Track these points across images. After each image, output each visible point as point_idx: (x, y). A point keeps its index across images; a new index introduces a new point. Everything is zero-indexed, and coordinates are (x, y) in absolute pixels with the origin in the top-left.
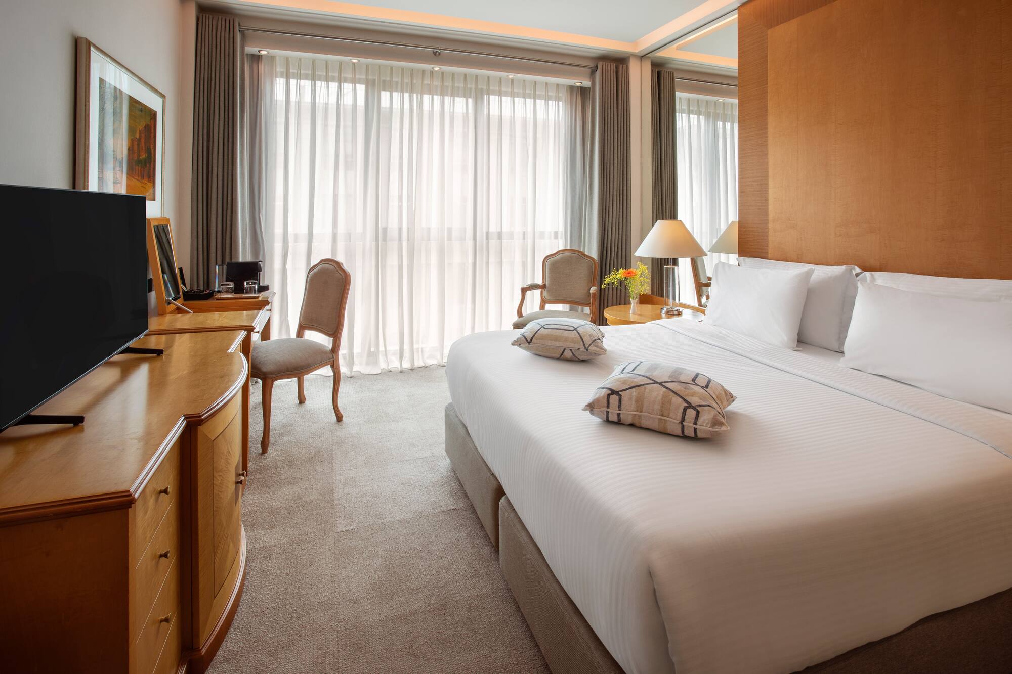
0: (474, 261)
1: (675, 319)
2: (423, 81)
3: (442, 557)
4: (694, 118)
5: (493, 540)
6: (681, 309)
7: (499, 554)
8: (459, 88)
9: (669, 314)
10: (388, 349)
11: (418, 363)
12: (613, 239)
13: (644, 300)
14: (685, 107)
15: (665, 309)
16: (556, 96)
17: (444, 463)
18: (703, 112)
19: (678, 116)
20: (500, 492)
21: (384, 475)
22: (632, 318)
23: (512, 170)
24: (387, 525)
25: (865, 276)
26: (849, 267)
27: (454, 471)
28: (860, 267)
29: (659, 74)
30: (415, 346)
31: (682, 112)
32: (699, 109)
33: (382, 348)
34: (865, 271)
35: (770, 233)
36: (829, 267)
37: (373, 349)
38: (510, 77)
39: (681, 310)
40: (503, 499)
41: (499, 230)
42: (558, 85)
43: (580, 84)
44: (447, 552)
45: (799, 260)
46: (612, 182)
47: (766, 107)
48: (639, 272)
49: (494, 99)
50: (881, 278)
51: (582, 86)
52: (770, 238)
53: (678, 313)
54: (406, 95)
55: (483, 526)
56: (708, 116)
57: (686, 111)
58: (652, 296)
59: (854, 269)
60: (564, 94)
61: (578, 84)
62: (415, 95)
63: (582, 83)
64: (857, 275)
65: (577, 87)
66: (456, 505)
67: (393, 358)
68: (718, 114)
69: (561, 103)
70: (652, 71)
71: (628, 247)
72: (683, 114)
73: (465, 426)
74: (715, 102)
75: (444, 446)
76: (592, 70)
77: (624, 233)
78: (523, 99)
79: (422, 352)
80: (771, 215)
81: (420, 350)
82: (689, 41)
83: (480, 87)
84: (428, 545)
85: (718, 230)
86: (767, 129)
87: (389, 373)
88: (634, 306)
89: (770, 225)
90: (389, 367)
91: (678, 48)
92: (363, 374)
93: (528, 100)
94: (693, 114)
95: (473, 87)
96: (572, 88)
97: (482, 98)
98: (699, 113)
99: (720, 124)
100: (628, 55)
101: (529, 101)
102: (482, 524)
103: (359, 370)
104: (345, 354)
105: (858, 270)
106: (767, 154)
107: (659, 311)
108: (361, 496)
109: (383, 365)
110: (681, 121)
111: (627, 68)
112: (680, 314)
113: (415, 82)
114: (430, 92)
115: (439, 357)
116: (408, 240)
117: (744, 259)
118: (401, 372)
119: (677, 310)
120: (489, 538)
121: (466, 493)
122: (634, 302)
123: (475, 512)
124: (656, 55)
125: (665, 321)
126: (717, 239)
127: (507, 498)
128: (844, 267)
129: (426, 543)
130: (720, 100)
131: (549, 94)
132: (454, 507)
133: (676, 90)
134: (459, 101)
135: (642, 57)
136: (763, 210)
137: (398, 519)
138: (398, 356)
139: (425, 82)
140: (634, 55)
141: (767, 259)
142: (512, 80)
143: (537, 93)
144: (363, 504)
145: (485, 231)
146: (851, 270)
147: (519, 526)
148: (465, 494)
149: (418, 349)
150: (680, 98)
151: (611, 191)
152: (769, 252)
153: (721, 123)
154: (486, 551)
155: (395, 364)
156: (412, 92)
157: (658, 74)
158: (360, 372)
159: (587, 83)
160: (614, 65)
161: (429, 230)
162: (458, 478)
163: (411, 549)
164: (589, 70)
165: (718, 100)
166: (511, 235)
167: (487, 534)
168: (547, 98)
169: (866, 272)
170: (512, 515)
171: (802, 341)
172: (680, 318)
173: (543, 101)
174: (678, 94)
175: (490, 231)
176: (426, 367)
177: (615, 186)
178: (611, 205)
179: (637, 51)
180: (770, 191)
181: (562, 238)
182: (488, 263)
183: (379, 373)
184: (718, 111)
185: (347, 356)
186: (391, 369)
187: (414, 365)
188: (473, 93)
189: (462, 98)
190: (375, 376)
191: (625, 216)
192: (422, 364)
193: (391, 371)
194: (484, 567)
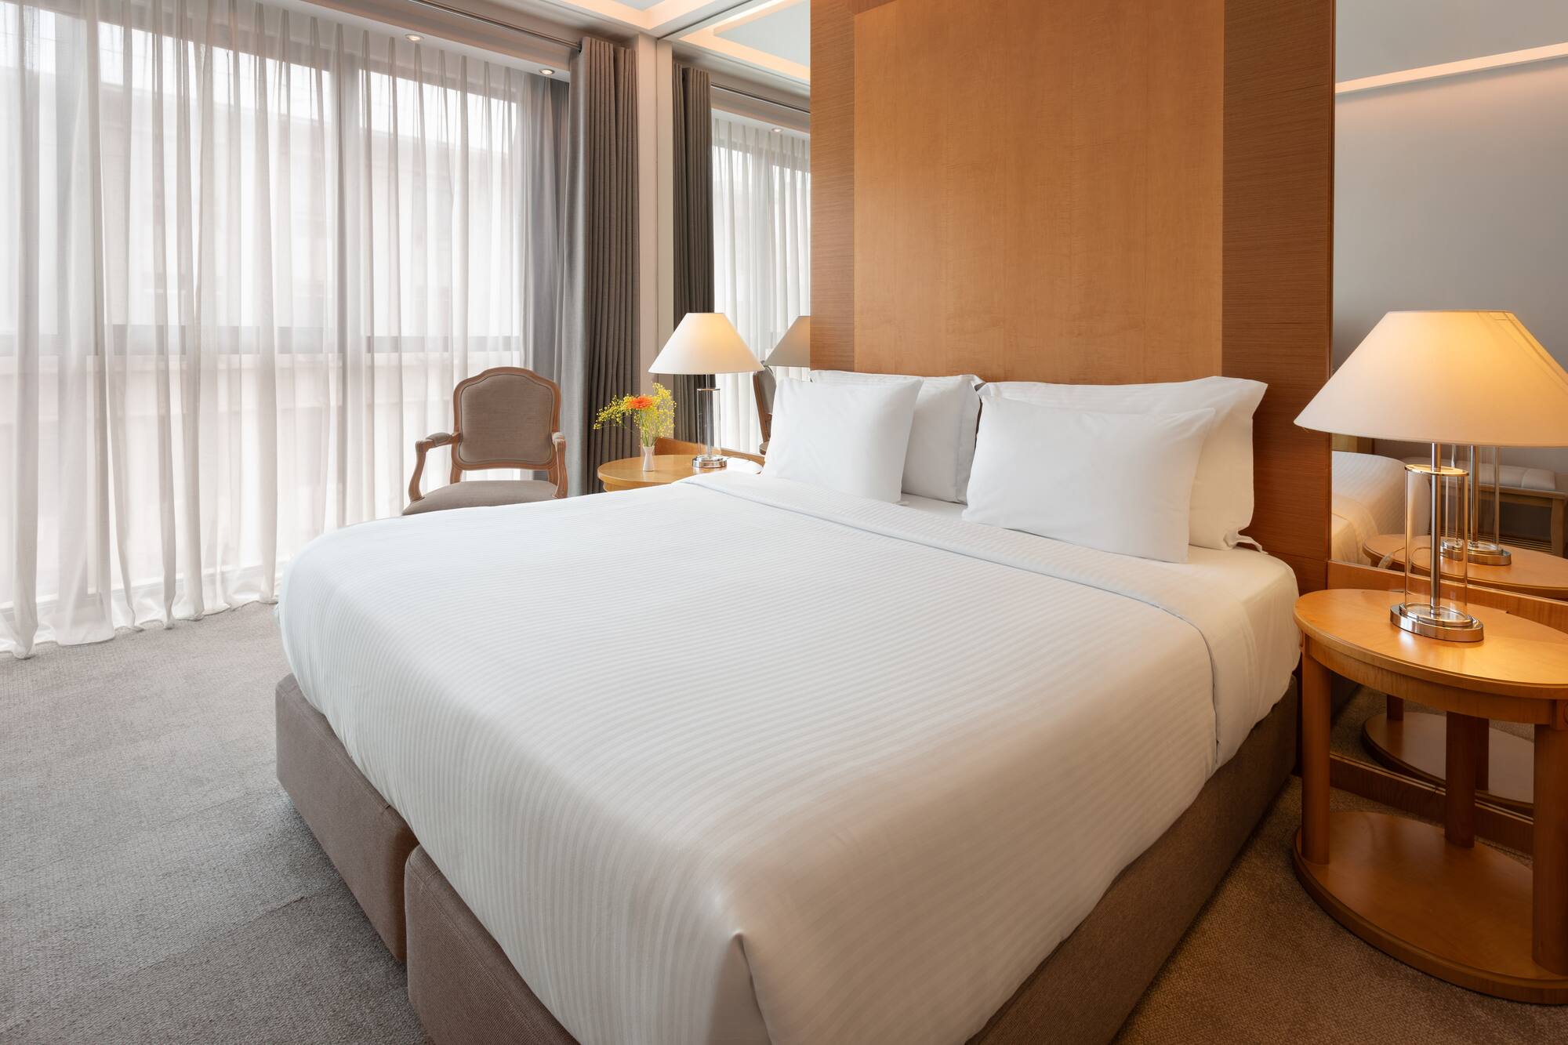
0: (341, 403)
1: (716, 473)
2: (210, 15)
3: (266, 1020)
4: (737, 155)
5: (391, 945)
6: (725, 458)
7: (405, 970)
8: (299, 46)
9: (706, 466)
10: (134, 584)
11: (213, 602)
12: (610, 349)
13: (662, 447)
14: (724, 137)
15: (700, 460)
16: (505, 90)
17: (276, 802)
18: (751, 148)
19: (715, 150)
20: (407, 840)
21: (113, 867)
22: (645, 477)
23: (420, 237)
24: (119, 988)
25: (988, 387)
26: (967, 377)
27: (298, 816)
28: (980, 377)
29: (685, 73)
30: (205, 572)
31: (721, 144)
32: (746, 142)
33: (117, 584)
34: (987, 382)
35: (857, 332)
36: (941, 378)
37: (91, 590)
38: (414, 38)
39: (724, 460)
40: (414, 856)
41: (395, 333)
42: (508, 69)
43: (550, 72)
44: (279, 1003)
45: (897, 370)
46: (607, 250)
47: (851, 136)
48: (657, 400)
49: (379, 82)
50: (1010, 390)
51: (555, 77)
52: (857, 339)
53: (721, 463)
54: (168, 42)
55: (366, 919)
56: (758, 153)
57: (726, 143)
58: (677, 441)
59: (973, 380)
60: (520, 88)
61: (547, 73)
62: (191, 45)
63: (553, 72)
64: (977, 388)
65: (545, 78)
66: (303, 888)
67: (149, 602)
68: (773, 153)
69: (514, 105)
70: (674, 67)
71: (635, 361)
72: (721, 149)
73: (323, 717)
74: (769, 133)
75: (274, 767)
76: (572, 49)
77: (629, 338)
78: (441, 89)
79: (224, 580)
80: (858, 306)
81: (218, 578)
82: (731, 23)
83: (347, 50)
84: (231, 1001)
85: (773, 335)
86: (853, 170)
87: (138, 635)
88: (649, 457)
89: (857, 319)
90: (137, 624)
91: (718, 34)
92: (66, 647)
93: (451, 92)
94: (736, 149)
95: (333, 48)
96: (534, 79)
97: (354, 77)
98: (745, 150)
99: (776, 169)
100: (637, 32)
101: (454, 95)
102: (365, 916)
103: (54, 639)
104: (11, 609)
105: (978, 381)
106: (853, 210)
107: (689, 464)
108: (45, 935)
109: (120, 620)
110: (719, 157)
111: (634, 55)
112: (723, 465)
113: (189, 14)
114: (233, 43)
115: (264, 586)
116: (183, 351)
117: (819, 373)
118: (169, 629)
119: (719, 460)
120: (382, 942)
121: (328, 858)
122: (647, 450)
123: (348, 893)
124: (681, 39)
125: (700, 477)
126: (772, 350)
127: (422, 850)
128: (960, 377)
129: (226, 999)
130: (777, 131)
131: (492, 85)
132: (299, 895)
133: (712, 105)
134: (301, 74)
135: (658, 40)
136: (847, 298)
137: (151, 961)
138: (162, 596)
139: (217, 20)
140: (646, 35)
141: (853, 371)
142: (417, 45)
143: (469, 79)
144: (49, 953)
145: (364, 333)
146: (969, 382)
147: (450, 906)
148: (327, 861)
149: (212, 577)
150: (717, 120)
151: (607, 265)
152: (856, 361)
153: (778, 168)
154: (376, 972)
155: (154, 612)
156: (182, 35)
157: (683, 74)
158: (56, 643)
159: (563, 74)
160: (612, 46)
161: (235, 331)
162: (307, 829)
163: (185, 1026)
164: (566, 50)
165: (773, 130)
166: (421, 343)
167: (377, 934)
168: (488, 93)
169: (988, 384)
170: (435, 885)
171: (908, 492)
172: (723, 471)
173: (480, 97)
174: (716, 113)
175: (375, 335)
176: (234, 610)
177: (613, 258)
178: (606, 291)
179: (649, 28)
180: (857, 267)
181: (518, 349)
182: (371, 406)
183: (110, 637)
184: (773, 149)
185: (16, 613)
186: (142, 627)
187: (204, 610)
188: (332, 60)
189: (308, 69)
190: (99, 646)
191: (630, 309)
192: (222, 605)
193: (142, 630)
194: (372, 1009)
